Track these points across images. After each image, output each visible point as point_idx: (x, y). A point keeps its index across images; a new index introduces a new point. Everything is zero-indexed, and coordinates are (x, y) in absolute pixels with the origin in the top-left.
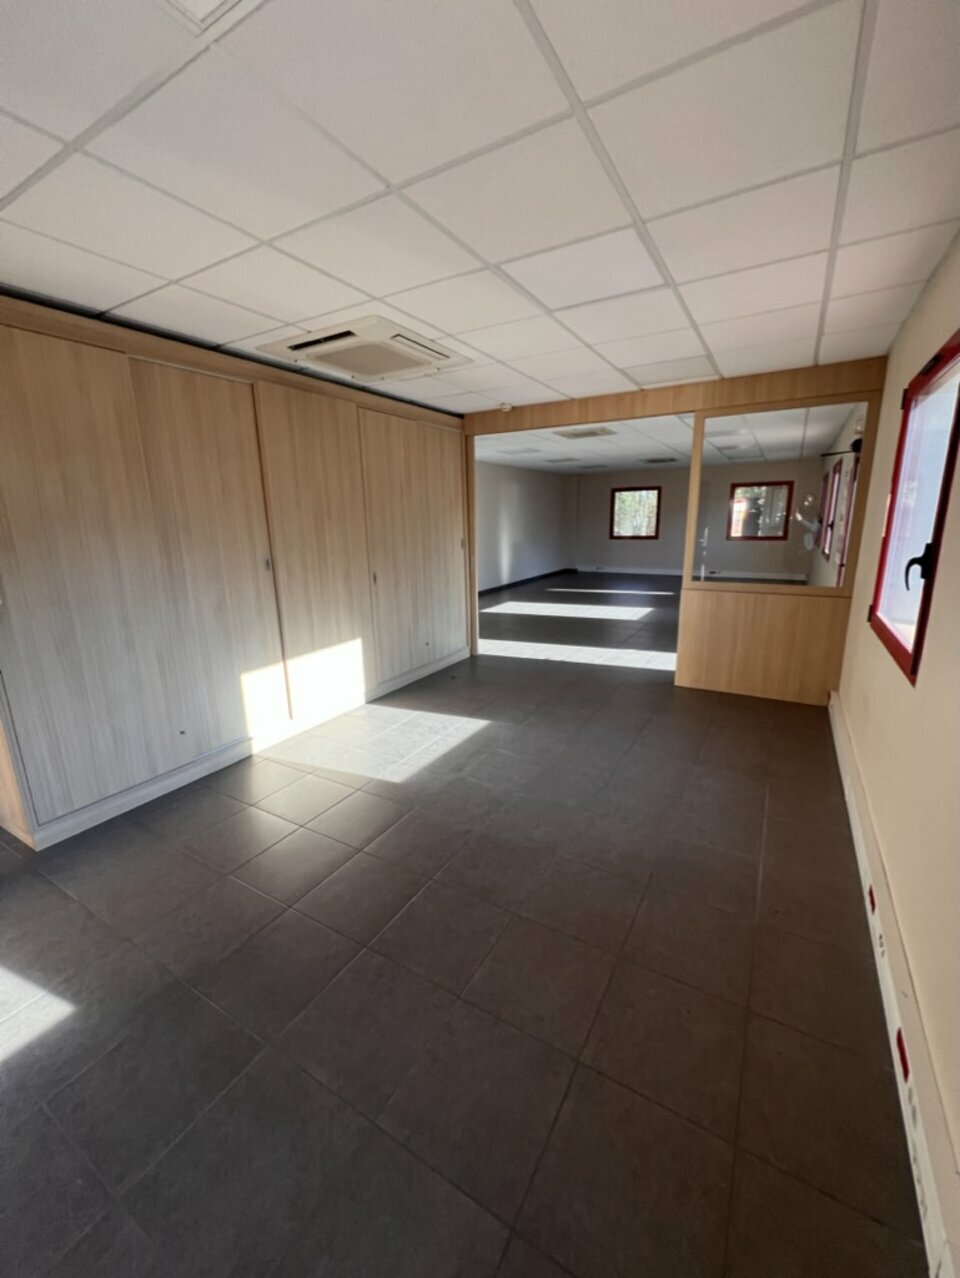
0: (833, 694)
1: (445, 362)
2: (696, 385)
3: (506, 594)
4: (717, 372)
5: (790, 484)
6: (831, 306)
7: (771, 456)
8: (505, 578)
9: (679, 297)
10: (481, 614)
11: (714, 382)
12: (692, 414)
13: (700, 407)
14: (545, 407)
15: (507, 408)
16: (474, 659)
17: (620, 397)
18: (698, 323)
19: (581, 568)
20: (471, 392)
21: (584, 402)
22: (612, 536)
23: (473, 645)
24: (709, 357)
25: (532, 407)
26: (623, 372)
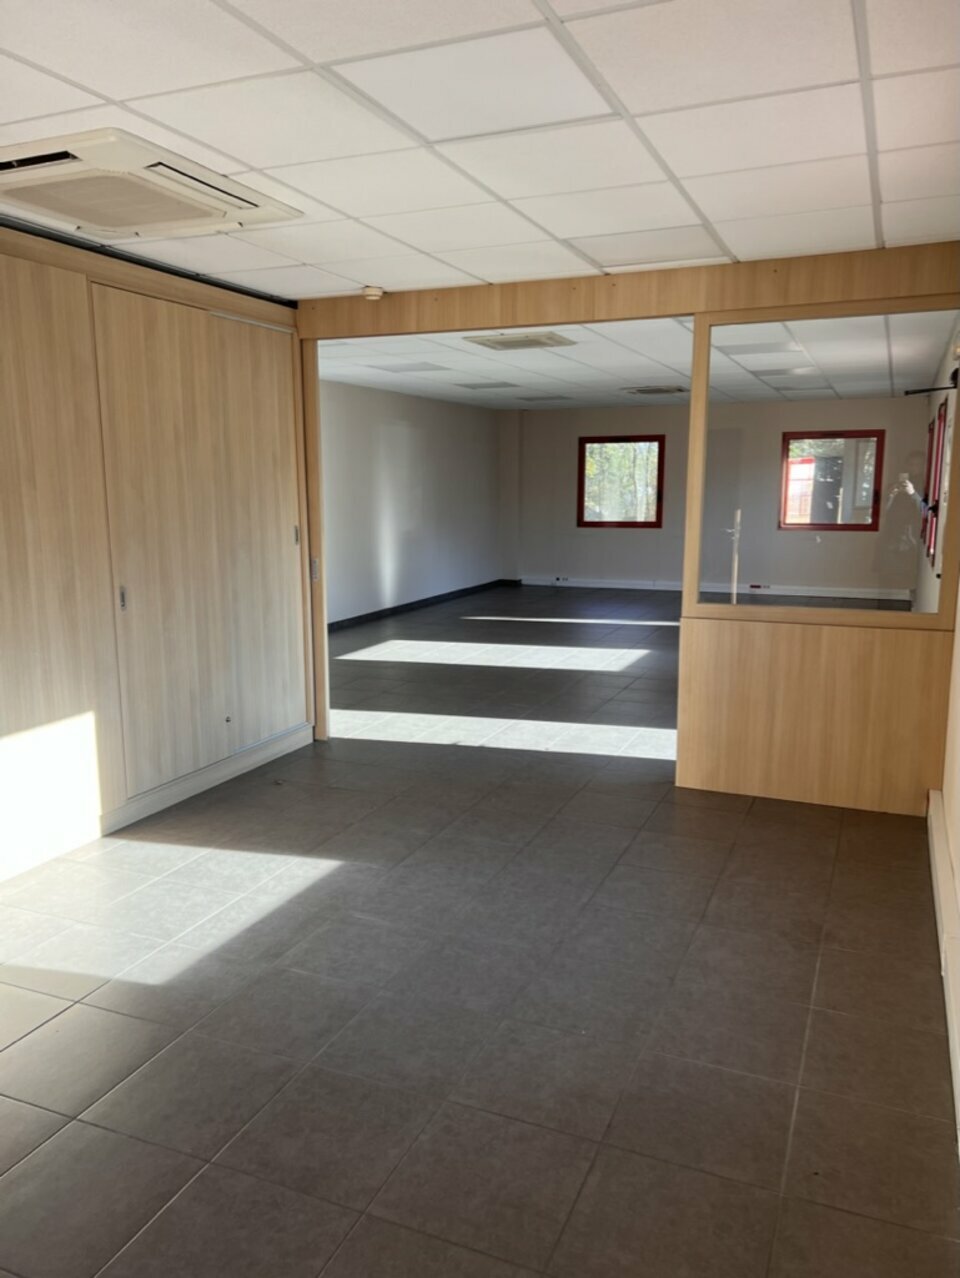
0: (933, 795)
1: (249, 213)
2: (695, 270)
3: (390, 625)
4: (725, 251)
5: (880, 435)
6: (883, 161)
7: (841, 388)
8: (389, 596)
9: (639, 133)
10: (335, 665)
11: (723, 267)
12: (692, 318)
13: (702, 308)
14: (443, 295)
15: (374, 294)
16: (321, 748)
17: (569, 285)
18: (678, 174)
19: (527, 579)
20: (304, 264)
21: (510, 289)
22: (581, 522)
23: (318, 721)
24: (706, 225)
25: (420, 294)
26: (567, 243)
